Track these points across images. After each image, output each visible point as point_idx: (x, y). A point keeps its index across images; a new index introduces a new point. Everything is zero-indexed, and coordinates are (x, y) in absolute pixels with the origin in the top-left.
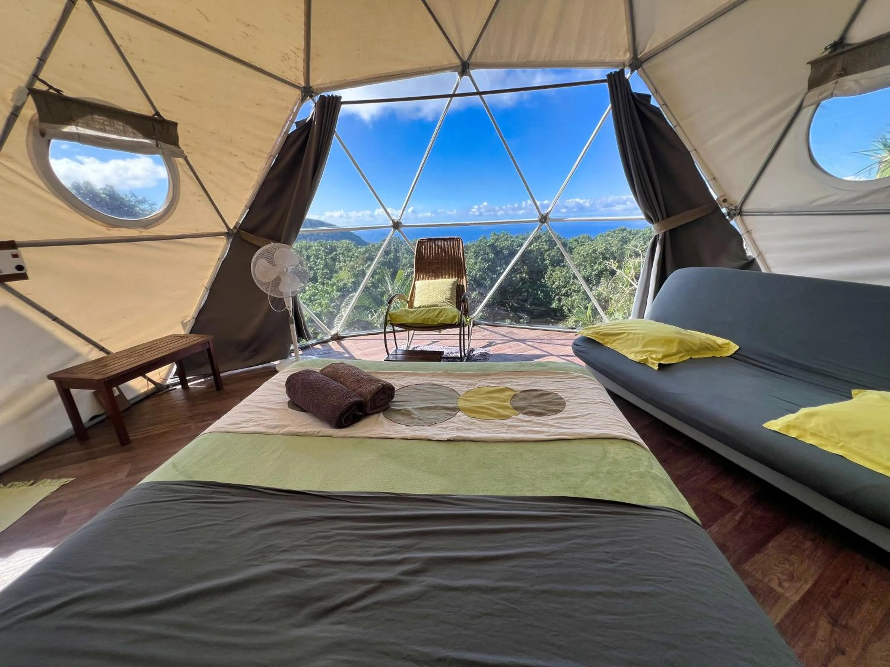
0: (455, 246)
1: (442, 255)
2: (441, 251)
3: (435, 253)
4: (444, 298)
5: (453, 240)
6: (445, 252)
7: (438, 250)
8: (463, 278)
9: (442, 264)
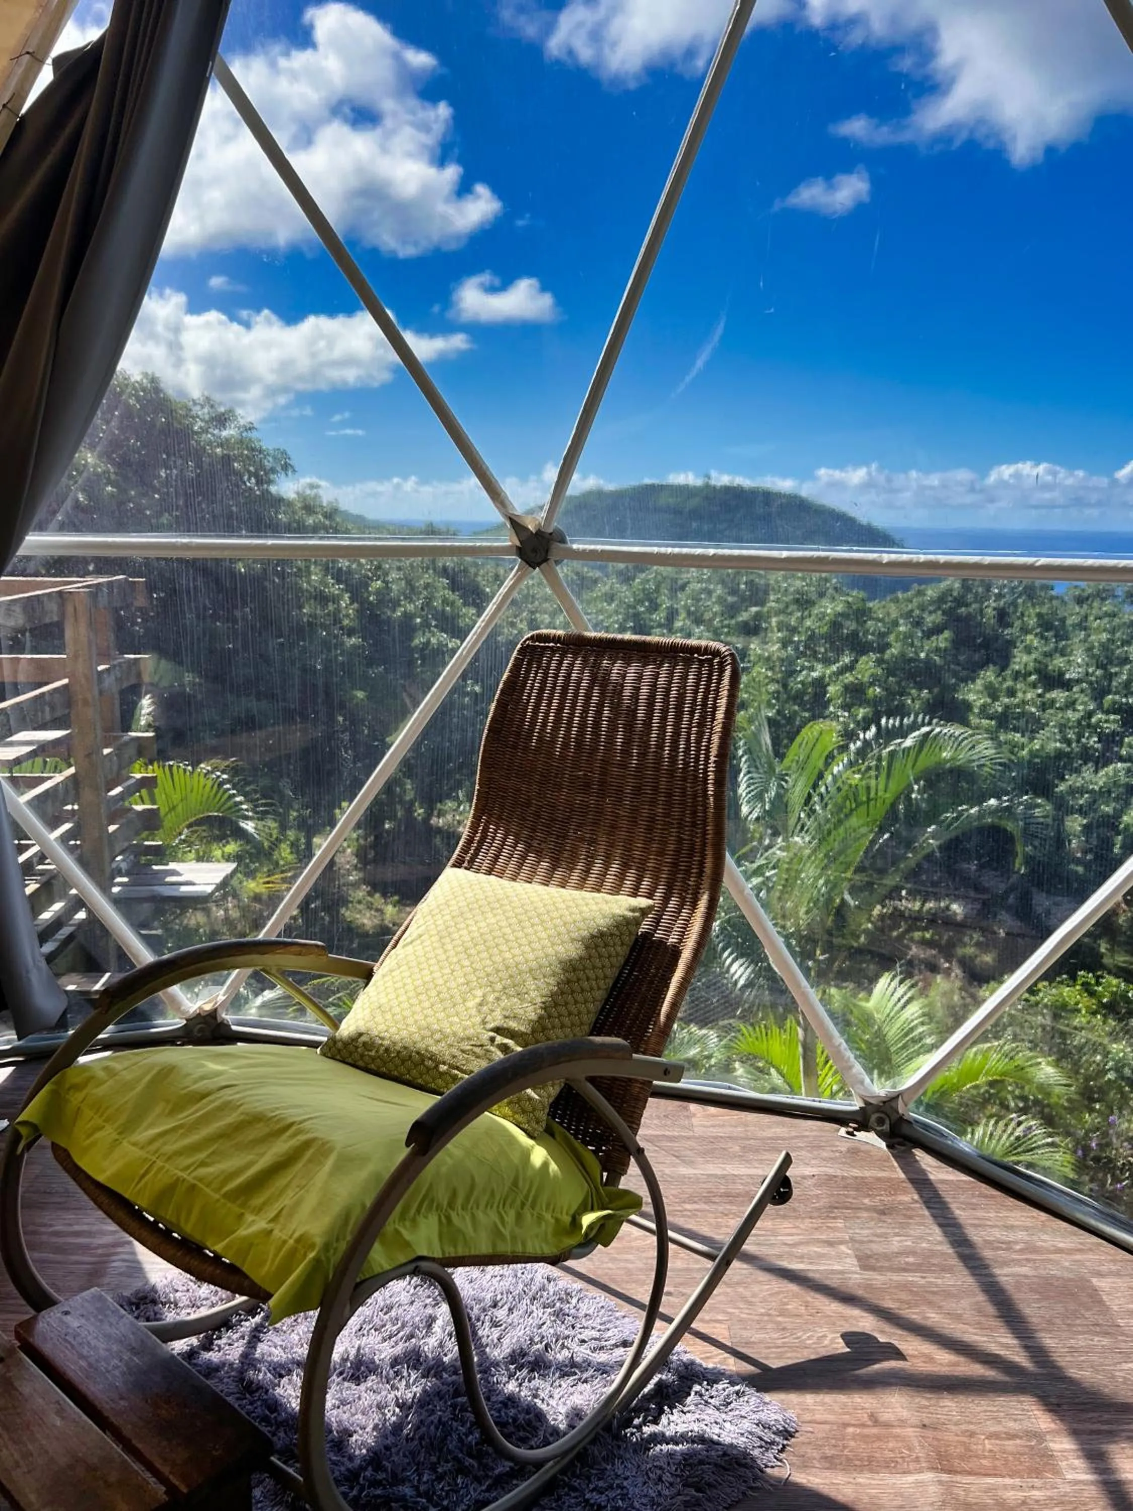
0: (689, 697)
1: (611, 739)
2: (612, 723)
3: (583, 725)
4: (497, 1019)
5: (688, 663)
6: (629, 727)
7: (599, 712)
8: (694, 906)
9: (602, 793)
